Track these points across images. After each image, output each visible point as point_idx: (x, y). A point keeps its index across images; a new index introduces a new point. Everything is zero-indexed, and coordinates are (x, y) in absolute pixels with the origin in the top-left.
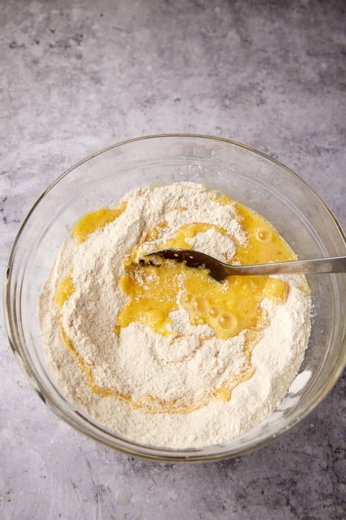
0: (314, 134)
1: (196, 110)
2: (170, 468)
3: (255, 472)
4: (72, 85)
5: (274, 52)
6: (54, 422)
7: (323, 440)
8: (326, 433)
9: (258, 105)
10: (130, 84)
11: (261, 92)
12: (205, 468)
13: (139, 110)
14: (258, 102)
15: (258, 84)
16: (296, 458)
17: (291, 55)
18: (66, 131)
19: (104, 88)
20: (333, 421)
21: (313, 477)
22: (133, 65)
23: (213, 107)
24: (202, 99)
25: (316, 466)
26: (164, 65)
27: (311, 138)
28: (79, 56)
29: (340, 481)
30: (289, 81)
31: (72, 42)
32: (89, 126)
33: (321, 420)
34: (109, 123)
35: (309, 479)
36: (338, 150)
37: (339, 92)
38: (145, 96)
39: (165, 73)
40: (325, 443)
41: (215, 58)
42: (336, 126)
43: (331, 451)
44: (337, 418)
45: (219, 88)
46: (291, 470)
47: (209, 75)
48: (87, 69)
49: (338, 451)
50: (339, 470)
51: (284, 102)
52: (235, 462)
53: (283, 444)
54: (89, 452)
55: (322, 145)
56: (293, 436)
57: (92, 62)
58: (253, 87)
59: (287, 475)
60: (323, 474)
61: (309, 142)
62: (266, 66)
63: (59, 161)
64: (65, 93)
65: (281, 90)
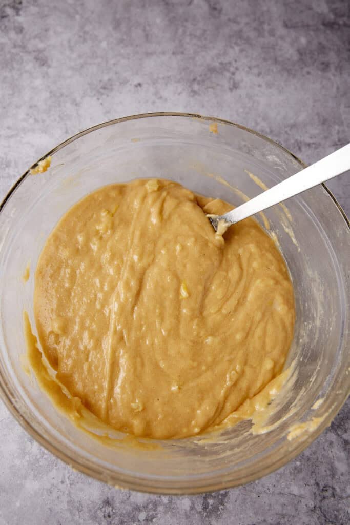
0: (293, 126)
1: (161, 98)
2: (150, 522)
3: (240, 519)
4: (13, 68)
5: (247, 24)
6: (19, 482)
7: (310, 478)
8: (313, 470)
9: (231, 90)
10: (82, 66)
11: (233, 74)
12: (187, 518)
13: (95, 98)
14: (231, 87)
15: (230, 63)
16: (282, 500)
17: (266, 27)
18: (9, 128)
19: (51, 71)
20: (320, 457)
21: (300, 519)
22: (85, 40)
23: (180, 94)
24: (166, 84)
25: (303, 508)
26: (121, 41)
27: (290, 130)
28: (20, 30)
29: (328, 521)
30: (265, 60)
31: (9, 11)
32: (36, 121)
33: (308, 456)
34: (60, 116)
35: (296, 521)
36: (320, 144)
37: (320, 73)
38: (101, 81)
39: (122, 51)
40: (312, 482)
41: (180, 31)
42: (318, 114)
43: (318, 489)
44: (323, 452)
45: (186, 69)
46: (277, 514)
47: (174, 53)
48: (30, 47)
49: (325, 489)
50: (327, 509)
51: (260, 86)
52: (218, 509)
53: (268, 486)
54: (61, 512)
55: (302, 139)
56: (279, 476)
57: (35, 37)
58: (224, 67)
59: (274, 519)
60: (310, 515)
61: (288, 135)
62: (239, 41)
63: (4, 166)
64: (5, 78)
65: (255, 71)
